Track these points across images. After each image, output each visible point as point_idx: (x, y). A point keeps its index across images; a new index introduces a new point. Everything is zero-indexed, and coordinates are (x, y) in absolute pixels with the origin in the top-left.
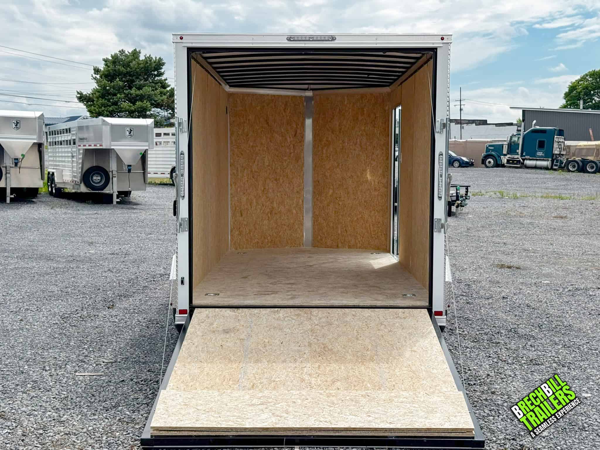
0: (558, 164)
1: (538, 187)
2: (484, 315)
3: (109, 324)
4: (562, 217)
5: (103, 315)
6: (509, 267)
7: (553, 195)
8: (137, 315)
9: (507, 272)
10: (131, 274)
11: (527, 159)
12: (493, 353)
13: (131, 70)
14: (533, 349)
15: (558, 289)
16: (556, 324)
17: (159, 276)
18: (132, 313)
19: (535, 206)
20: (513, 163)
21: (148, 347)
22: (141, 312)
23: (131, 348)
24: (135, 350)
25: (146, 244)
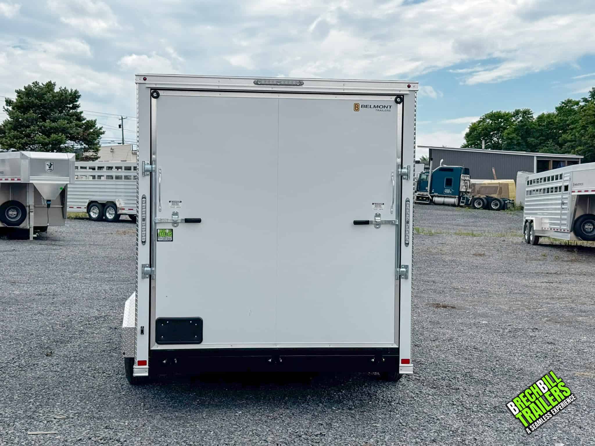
0: (465, 201)
1: (449, 224)
2: (435, 358)
3: (51, 373)
4: (480, 255)
5: (43, 364)
6: (445, 307)
7: (465, 232)
8: (79, 363)
9: (444, 312)
10: (64, 317)
11: (436, 196)
12: (456, 401)
13: (45, 102)
14: (494, 396)
15: (498, 329)
16: (507, 368)
17: (94, 319)
18: (73, 361)
19: (452, 243)
20: (423, 200)
21: (99, 400)
22: (83, 359)
23: (81, 401)
24: (85, 403)
25: (73, 284)
